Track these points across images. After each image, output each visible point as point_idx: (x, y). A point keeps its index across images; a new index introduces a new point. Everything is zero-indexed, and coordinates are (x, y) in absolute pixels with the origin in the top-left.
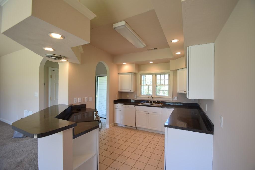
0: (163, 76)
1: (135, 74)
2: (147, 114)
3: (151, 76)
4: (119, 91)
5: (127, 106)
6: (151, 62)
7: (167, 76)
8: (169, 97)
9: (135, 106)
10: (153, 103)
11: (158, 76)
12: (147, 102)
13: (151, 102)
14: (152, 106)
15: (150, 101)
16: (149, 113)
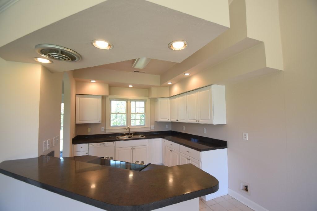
0: (138, 103)
1: (103, 98)
2: (132, 149)
3: (124, 103)
4: (76, 123)
5: (100, 144)
6: (130, 86)
7: (143, 103)
8: (146, 127)
9: (114, 142)
10: (130, 135)
11: (133, 103)
12: (123, 135)
13: (128, 134)
14: (130, 139)
15: (126, 133)
16: (134, 147)
